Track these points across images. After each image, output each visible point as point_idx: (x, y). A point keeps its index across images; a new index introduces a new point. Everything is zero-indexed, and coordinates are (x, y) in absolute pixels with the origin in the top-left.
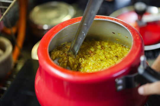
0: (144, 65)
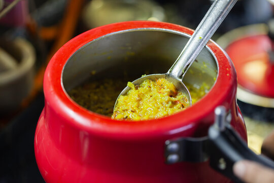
0: (220, 125)
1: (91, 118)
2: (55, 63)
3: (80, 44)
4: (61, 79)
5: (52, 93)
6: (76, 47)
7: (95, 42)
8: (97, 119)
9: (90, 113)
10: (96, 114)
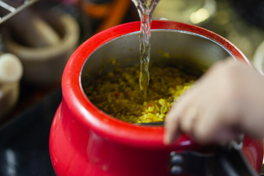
1: (101, 118)
2: (78, 55)
3: (106, 38)
4: (81, 73)
5: (69, 86)
6: (102, 41)
7: (123, 37)
8: (106, 120)
9: (101, 112)
10: (106, 115)
